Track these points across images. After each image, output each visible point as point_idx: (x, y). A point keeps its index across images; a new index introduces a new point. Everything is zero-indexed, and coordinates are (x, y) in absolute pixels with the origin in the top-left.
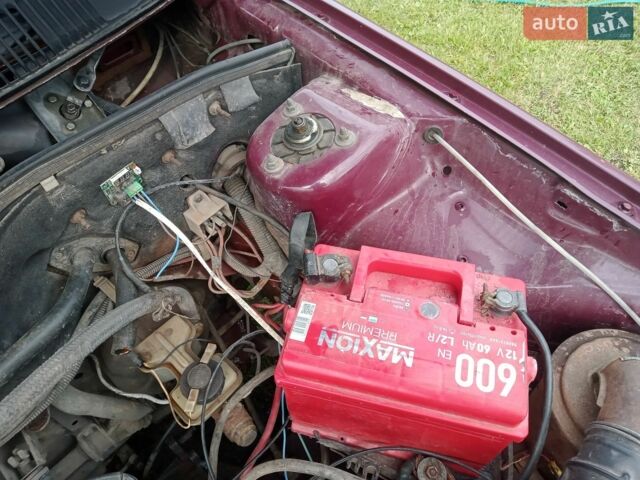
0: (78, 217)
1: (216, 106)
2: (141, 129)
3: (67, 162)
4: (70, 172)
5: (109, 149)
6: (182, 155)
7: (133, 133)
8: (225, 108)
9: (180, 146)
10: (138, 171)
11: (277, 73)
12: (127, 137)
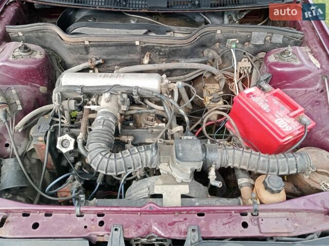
0: (218, 44)
1: (268, 38)
2: (246, 32)
3: (226, 29)
4: (225, 32)
5: (236, 32)
6: (250, 45)
7: (244, 32)
8: (270, 40)
9: (252, 42)
10: (238, 42)
11: (293, 39)
12: (242, 32)
